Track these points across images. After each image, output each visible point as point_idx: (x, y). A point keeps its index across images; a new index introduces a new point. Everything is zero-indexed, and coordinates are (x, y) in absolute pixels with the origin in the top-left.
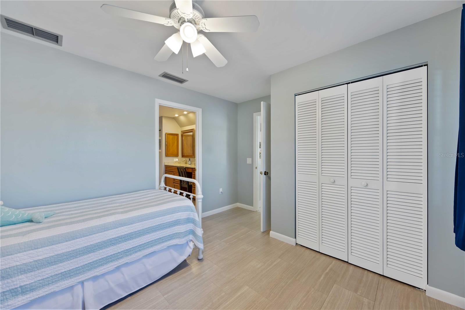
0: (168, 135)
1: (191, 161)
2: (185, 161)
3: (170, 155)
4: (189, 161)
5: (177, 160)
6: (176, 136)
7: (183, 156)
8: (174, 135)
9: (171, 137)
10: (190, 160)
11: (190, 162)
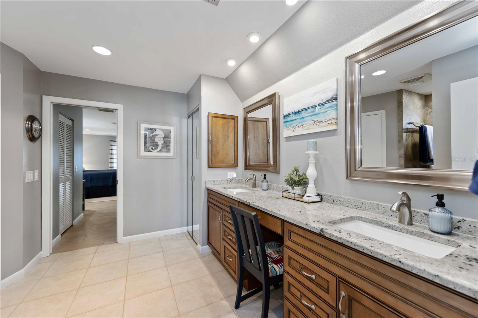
0: (214, 118)
1: (267, 182)
2: (253, 181)
3: (218, 165)
4: (262, 181)
5: (235, 175)
6: (233, 120)
7: (247, 166)
8: (229, 119)
9: (221, 122)
10: (265, 178)
11: (265, 184)
